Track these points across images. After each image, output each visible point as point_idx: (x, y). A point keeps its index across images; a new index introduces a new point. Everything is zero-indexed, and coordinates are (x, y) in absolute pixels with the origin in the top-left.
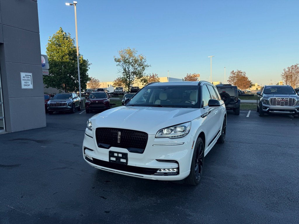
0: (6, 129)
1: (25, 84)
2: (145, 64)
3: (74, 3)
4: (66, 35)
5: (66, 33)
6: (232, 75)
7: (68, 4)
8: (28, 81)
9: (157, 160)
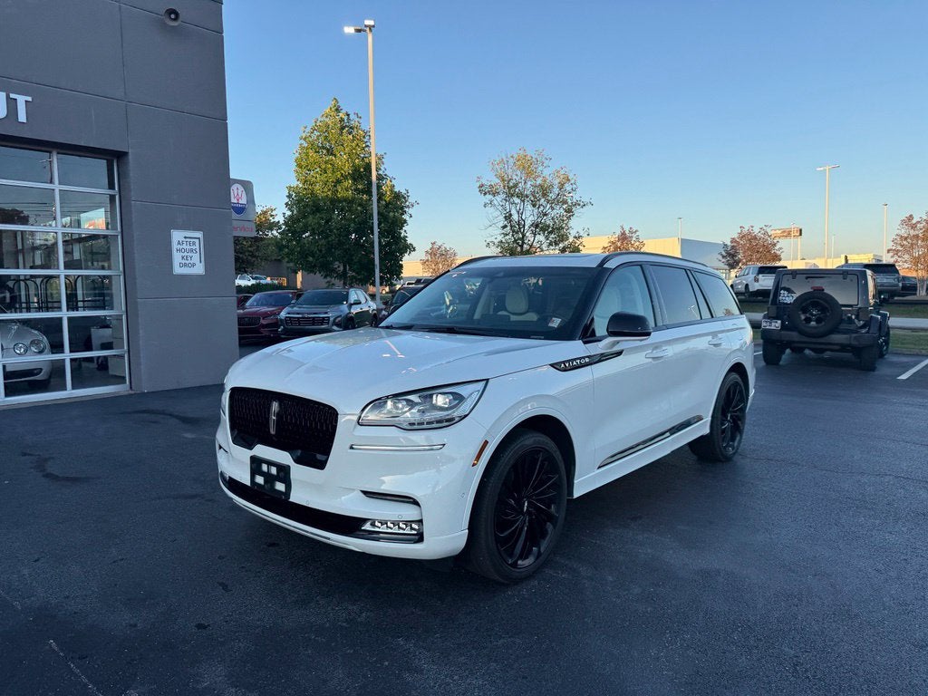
0: (131, 383)
1: (183, 262)
2: (576, 197)
3: (366, 26)
4: (348, 119)
5: (348, 115)
6: (903, 232)
7: (349, 30)
8: (190, 254)
9: (365, 493)
